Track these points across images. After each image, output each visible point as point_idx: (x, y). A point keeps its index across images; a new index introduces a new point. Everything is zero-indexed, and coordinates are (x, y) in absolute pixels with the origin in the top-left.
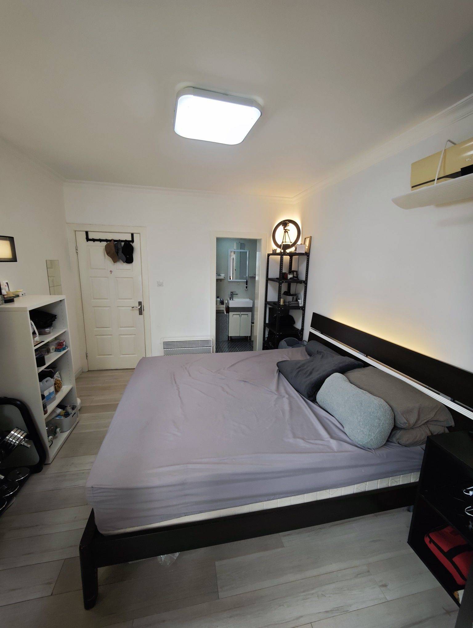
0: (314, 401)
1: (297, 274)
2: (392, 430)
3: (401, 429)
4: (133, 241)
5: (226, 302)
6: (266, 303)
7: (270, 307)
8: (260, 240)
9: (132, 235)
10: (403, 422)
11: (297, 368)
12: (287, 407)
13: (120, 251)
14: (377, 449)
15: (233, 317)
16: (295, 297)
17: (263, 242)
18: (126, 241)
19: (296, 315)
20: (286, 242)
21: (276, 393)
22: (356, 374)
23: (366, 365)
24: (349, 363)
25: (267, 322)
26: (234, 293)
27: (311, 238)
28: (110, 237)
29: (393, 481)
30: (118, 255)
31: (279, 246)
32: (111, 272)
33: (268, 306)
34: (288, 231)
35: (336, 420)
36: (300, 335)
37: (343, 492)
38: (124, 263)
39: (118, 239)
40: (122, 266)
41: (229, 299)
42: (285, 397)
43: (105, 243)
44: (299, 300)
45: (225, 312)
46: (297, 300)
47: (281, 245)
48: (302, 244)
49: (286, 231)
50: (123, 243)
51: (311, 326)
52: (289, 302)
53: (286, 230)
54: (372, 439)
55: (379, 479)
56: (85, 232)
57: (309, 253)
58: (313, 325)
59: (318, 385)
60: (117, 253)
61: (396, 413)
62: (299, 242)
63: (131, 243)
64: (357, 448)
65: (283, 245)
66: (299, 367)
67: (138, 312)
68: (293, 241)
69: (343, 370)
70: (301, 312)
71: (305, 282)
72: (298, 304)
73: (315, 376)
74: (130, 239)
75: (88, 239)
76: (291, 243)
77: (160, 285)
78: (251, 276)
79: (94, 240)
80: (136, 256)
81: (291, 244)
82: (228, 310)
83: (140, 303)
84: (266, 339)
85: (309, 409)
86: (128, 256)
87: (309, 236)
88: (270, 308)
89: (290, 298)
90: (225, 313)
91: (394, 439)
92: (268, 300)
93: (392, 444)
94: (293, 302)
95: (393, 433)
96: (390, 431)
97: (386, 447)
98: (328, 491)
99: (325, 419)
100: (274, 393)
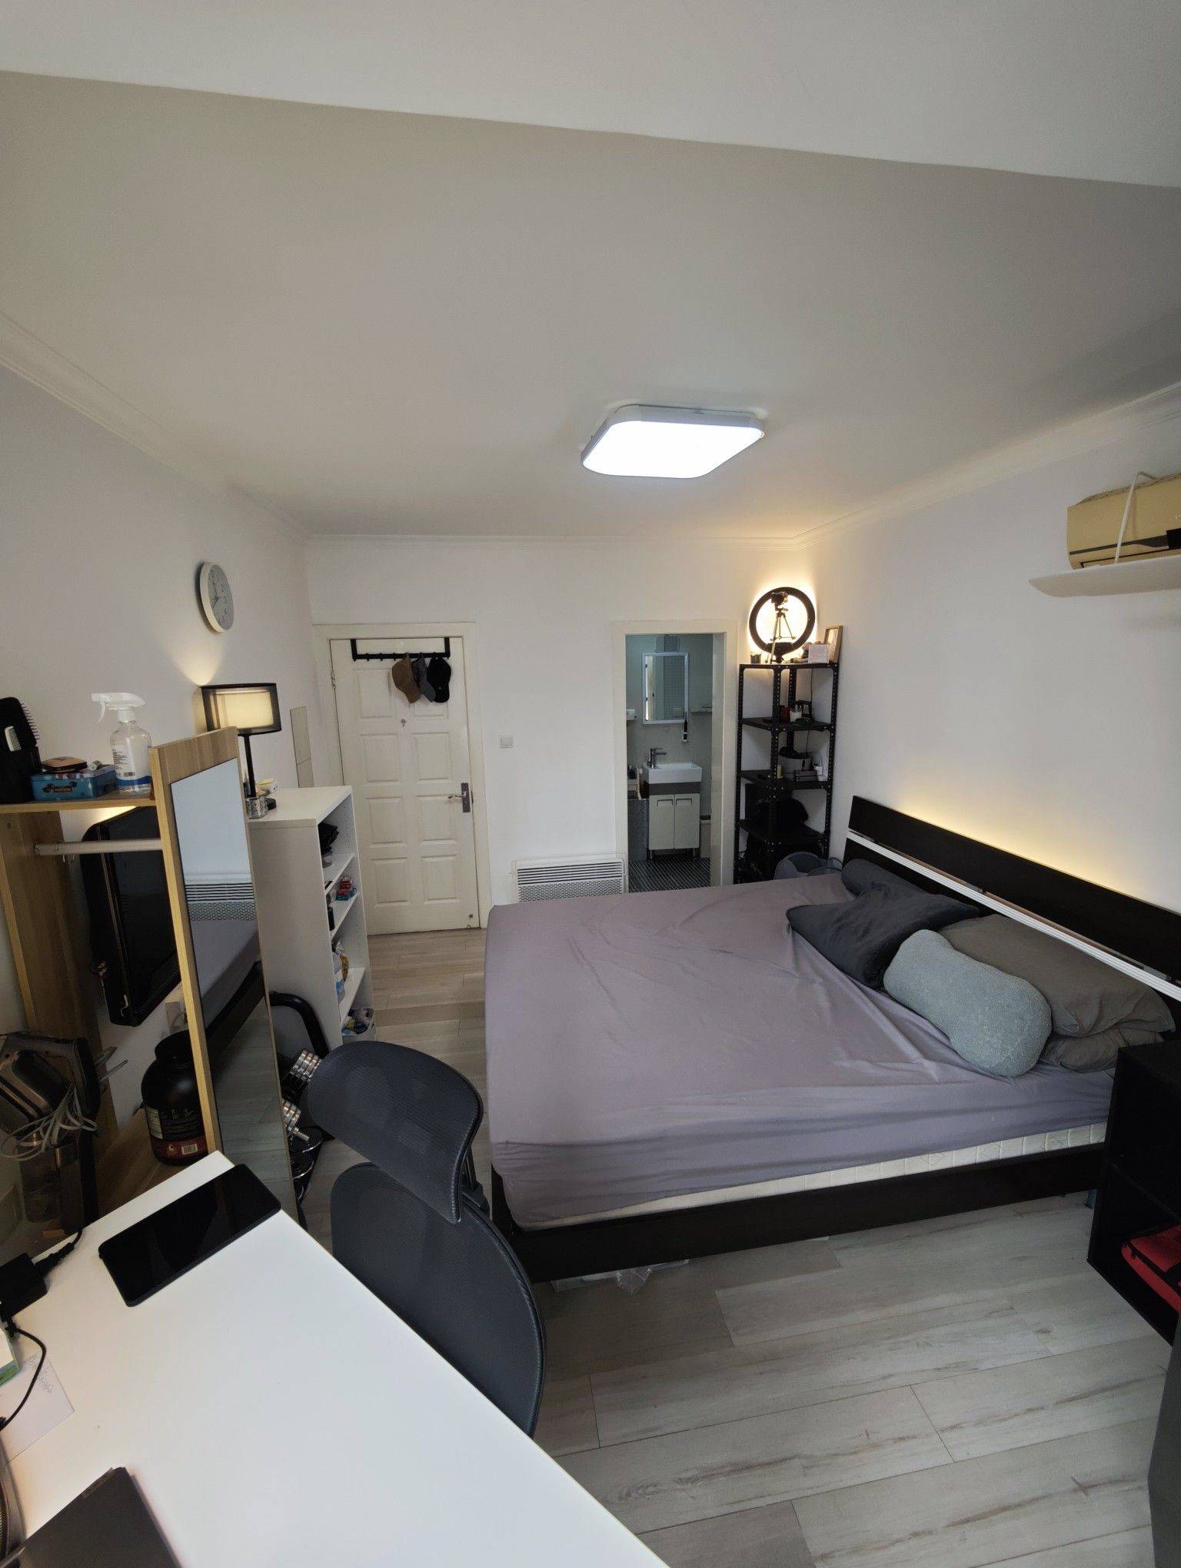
0: (880, 987)
1: (810, 709)
2: (1049, 1040)
3: (1066, 1037)
4: (447, 654)
5: (641, 772)
6: (740, 774)
7: (749, 782)
8: (721, 636)
9: (447, 640)
10: (1069, 1024)
11: (835, 923)
12: (823, 1001)
13: (424, 678)
14: (1019, 1076)
15: (658, 807)
16: (807, 761)
17: (729, 640)
18: (433, 655)
19: (812, 802)
20: (781, 637)
21: (793, 972)
22: (965, 930)
23: (986, 911)
24: (949, 908)
25: (742, 816)
26: (658, 751)
27: (841, 629)
28: (400, 648)
29: (1053, 1140)
30: (419, 686)
31: (767, 648)
32: (403, 721)
33: (744, 782)
34: (786, 613)
35: (929, 1025)
36: (821, 845)
37: (954, 1160)
38: (431, 701)
39: (418, 651)
40: (426, 708)
41: (645, 765)
42: (815, 982)
43: (390, 663)
44: (817, 768)
45: (639, 795)
46: (812, 768)
47: (771, 645)
48: (819, 643)
49: (782, 614)
50: (428, 660)
51: (850, 827)
52: (795, 772)
53: (780, 610)
54: (1008, 1057)
55: (1026, 1135)
56: (349, 641)
57: (838, 664)
58: (855, 824)
59: (886, 954)
60: (418, 681)
61: (1055, 1007)
62: (813, 638)
63: (445, 659)
64: (978, 1076)
65: (777, 644)
66: (839, 920)
67: (460, 806)
68: (798, 634)
69: (937, 924)
70: (823, 793)
71: (831, 728)
72: (816, 776)
73: (878, 938)
74: (442, 650)
75: (356, 656)
76: (793, 638)
77: (506, 744)
78: (696, 709)
79: (368, 657)
80: (455, 686)
81: (793, 641)
82: (647, 789)
83: (465, 787)
84: (742, 856)
85: (871, 1004)
86: (440, 688)
87: (838, 624)
88: (747, 786)
89: (796, 764)
90: (640, 799)
91: (1053, 1058)
92: (744, 767)
93: (1048, 1067)
94: (804, 773)
95: (1050, 1046)
96: (1044, 1041)
97: (1036, 1073)
98: (925, 1157)
99: (907, 1023)
100: (791, 974)
